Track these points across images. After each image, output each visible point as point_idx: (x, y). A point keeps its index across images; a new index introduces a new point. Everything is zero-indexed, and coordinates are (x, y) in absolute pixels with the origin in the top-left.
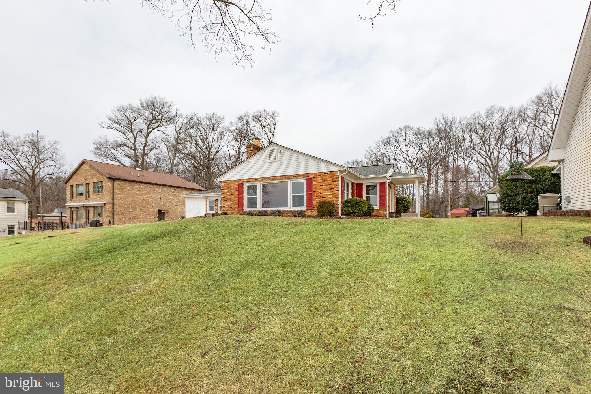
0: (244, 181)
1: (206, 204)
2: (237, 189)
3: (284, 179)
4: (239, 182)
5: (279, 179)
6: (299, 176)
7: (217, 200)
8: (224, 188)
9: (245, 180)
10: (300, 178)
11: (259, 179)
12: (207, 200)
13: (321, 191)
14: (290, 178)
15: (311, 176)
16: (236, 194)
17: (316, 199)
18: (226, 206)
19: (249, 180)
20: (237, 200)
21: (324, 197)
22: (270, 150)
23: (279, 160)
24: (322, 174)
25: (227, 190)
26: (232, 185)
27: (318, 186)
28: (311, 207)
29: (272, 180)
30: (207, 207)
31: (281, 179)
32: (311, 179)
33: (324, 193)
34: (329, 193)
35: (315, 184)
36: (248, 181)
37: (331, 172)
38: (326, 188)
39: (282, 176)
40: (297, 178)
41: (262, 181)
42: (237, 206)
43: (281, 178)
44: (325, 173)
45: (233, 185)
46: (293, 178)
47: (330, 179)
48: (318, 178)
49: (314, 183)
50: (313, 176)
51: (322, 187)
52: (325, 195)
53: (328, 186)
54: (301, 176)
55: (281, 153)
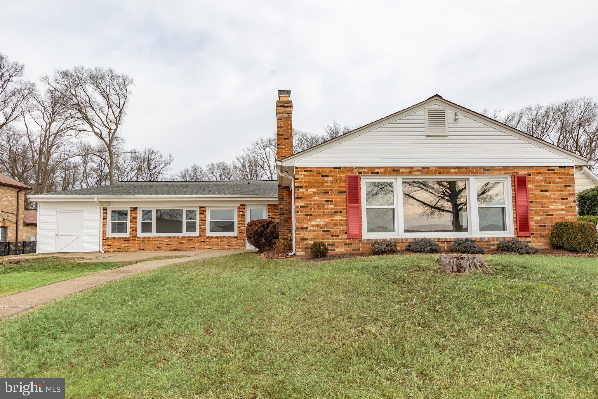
0: (361, 170)
1: (105, 218)
2: (343, 190)
3: (464, 174)
4: (349, 174)
5: (452, 174)
6: (497, 170)
7: (134, 209)
8: (305, 185)
9: (366, 170)
10: (499, 174)
11: (402, 170)
12: (105, 209)
13: (545, 201)
14: (476, 174)
15: (522, 173)
16: (341, 201)
17: (535, 218)
18: (311, 228)
19: (377, 170)
20: (344, 214)
21: (550, 213)
22: (430, 111)
23: (450, 133)
24: (543, 170)
25: (315, 190)
26: (326, 178)
27: (538, 192)
28: (526, 233)
29: (435, 174)
30: (104, 224)
31: (456, 174)
32: (524, 177)
33: (550, 207)
34: (559, 207)
35: (531, 188)
36: (373, 171)
37: (560, 167)
38: (552, 196)
39: (458, 167)
40: (493, 174)
41: (410, 173)
42: (345, 228)
43: (457, 170)
44: (550, 170)
45: (330, 179)
46: (484, 174)
47: (559, 180)
48: (537, 178)
49: (530, 186)
50: (526, 173)
51: (546, 194)
52: (551, 209)
53: (558, 193)
54: (501, 170)
55: (455, 120)
